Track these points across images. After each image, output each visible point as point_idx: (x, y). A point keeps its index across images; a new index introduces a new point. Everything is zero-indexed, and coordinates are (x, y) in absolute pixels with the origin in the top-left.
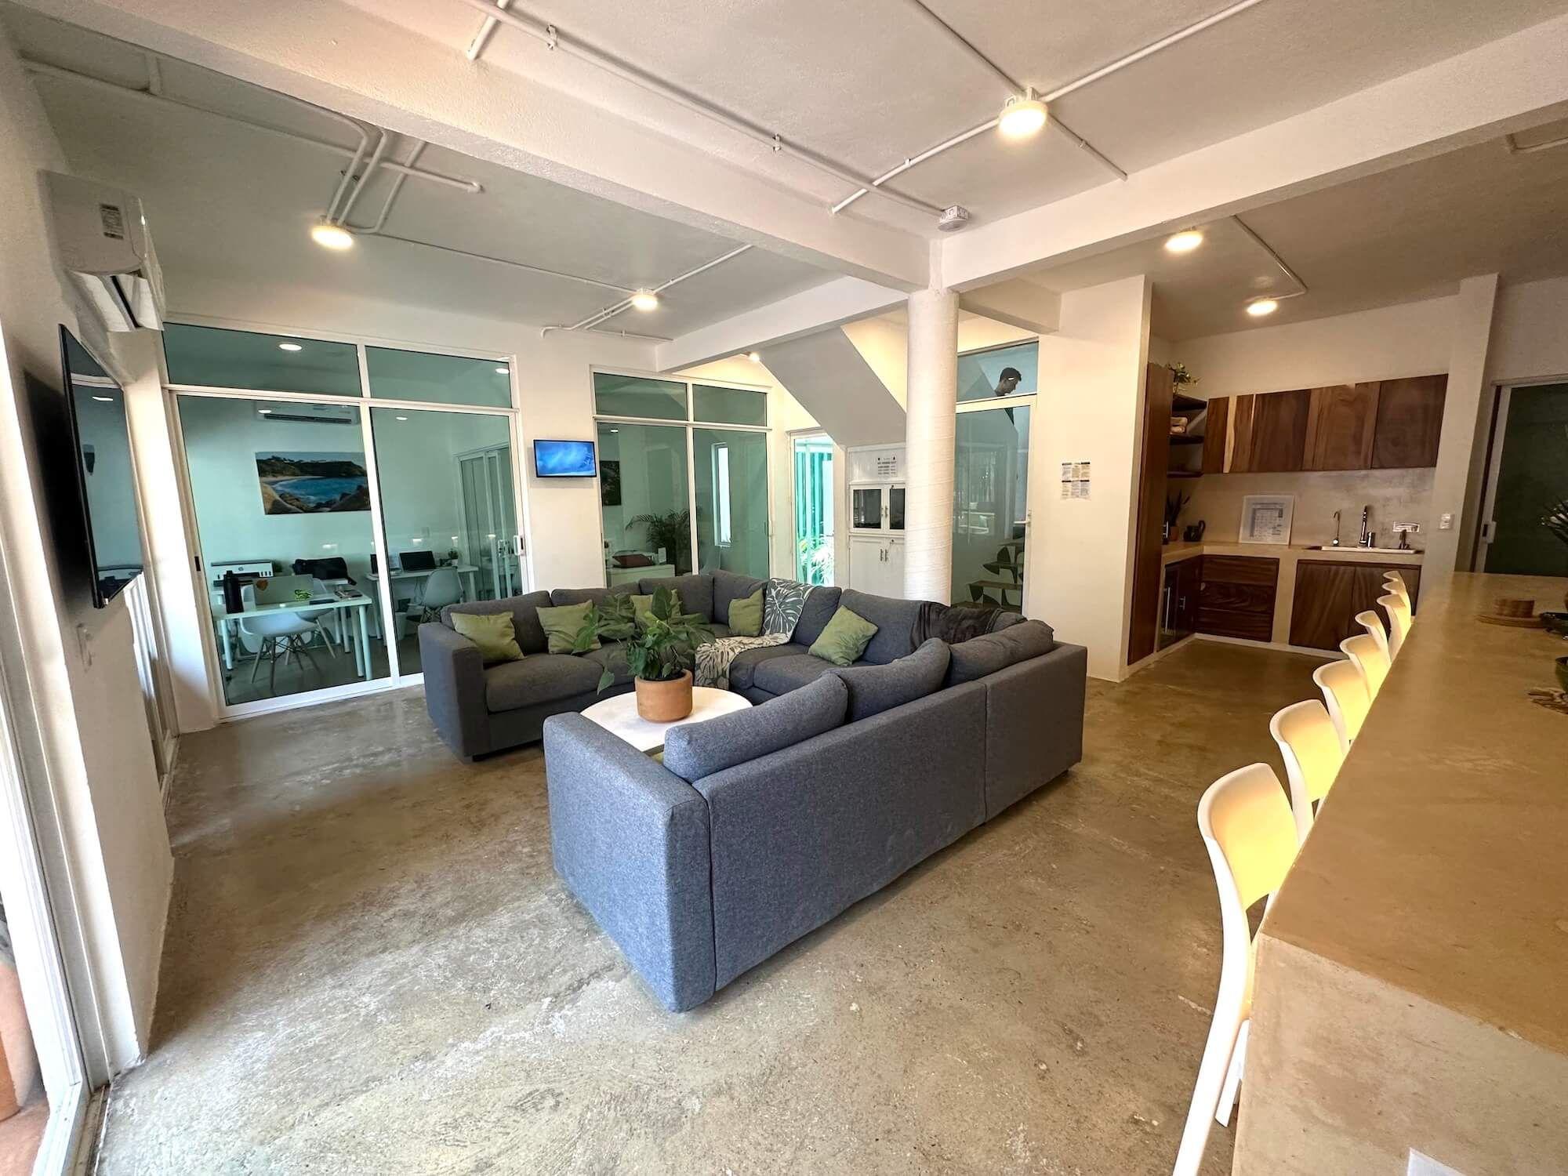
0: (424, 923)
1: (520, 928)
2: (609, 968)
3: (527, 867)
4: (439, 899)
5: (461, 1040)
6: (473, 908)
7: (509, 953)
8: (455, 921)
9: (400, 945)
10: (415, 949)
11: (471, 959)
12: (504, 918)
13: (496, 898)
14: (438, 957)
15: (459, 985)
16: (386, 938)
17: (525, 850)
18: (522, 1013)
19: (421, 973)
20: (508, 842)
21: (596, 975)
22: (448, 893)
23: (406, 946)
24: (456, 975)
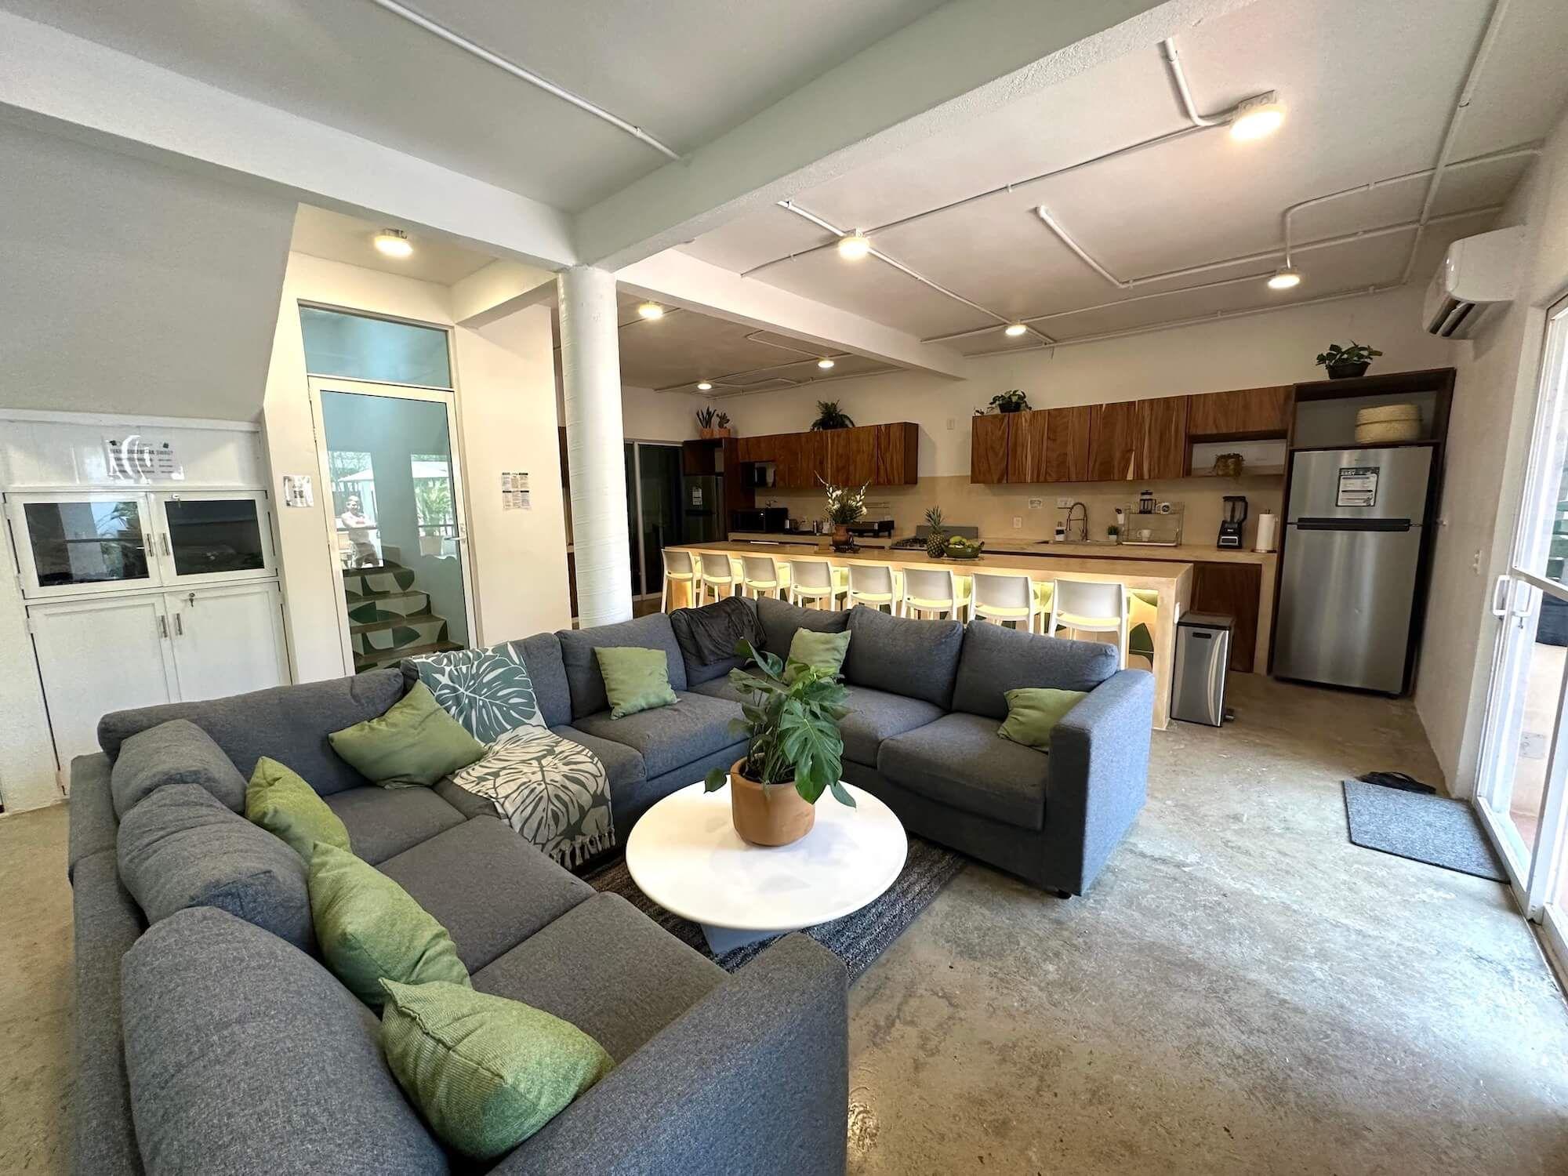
0: (1226, 992)
1: (1151, 913)
2: (1131, 851)
3: (1077, 949)
4: (1192, 1002)
5: (1258, 897)
6: (1169, 962)
7: (1179, 907)
8: (1198, 968)
9: (1264, 992)
10: (1252, 976)
11: (1210, 927)
12: (1155, 931)
13: (1140, 950)
14: (1236, 952)
15: (1233, 921)
16: (1274, 1014)
17: (1051, 968)
18: (1208, 877)
19: (1258, 953)
20: (1050, 995)
21: (1143, 855)
22: (1178, 1001)
23: (1260, 987)
24: (1231, 929)
